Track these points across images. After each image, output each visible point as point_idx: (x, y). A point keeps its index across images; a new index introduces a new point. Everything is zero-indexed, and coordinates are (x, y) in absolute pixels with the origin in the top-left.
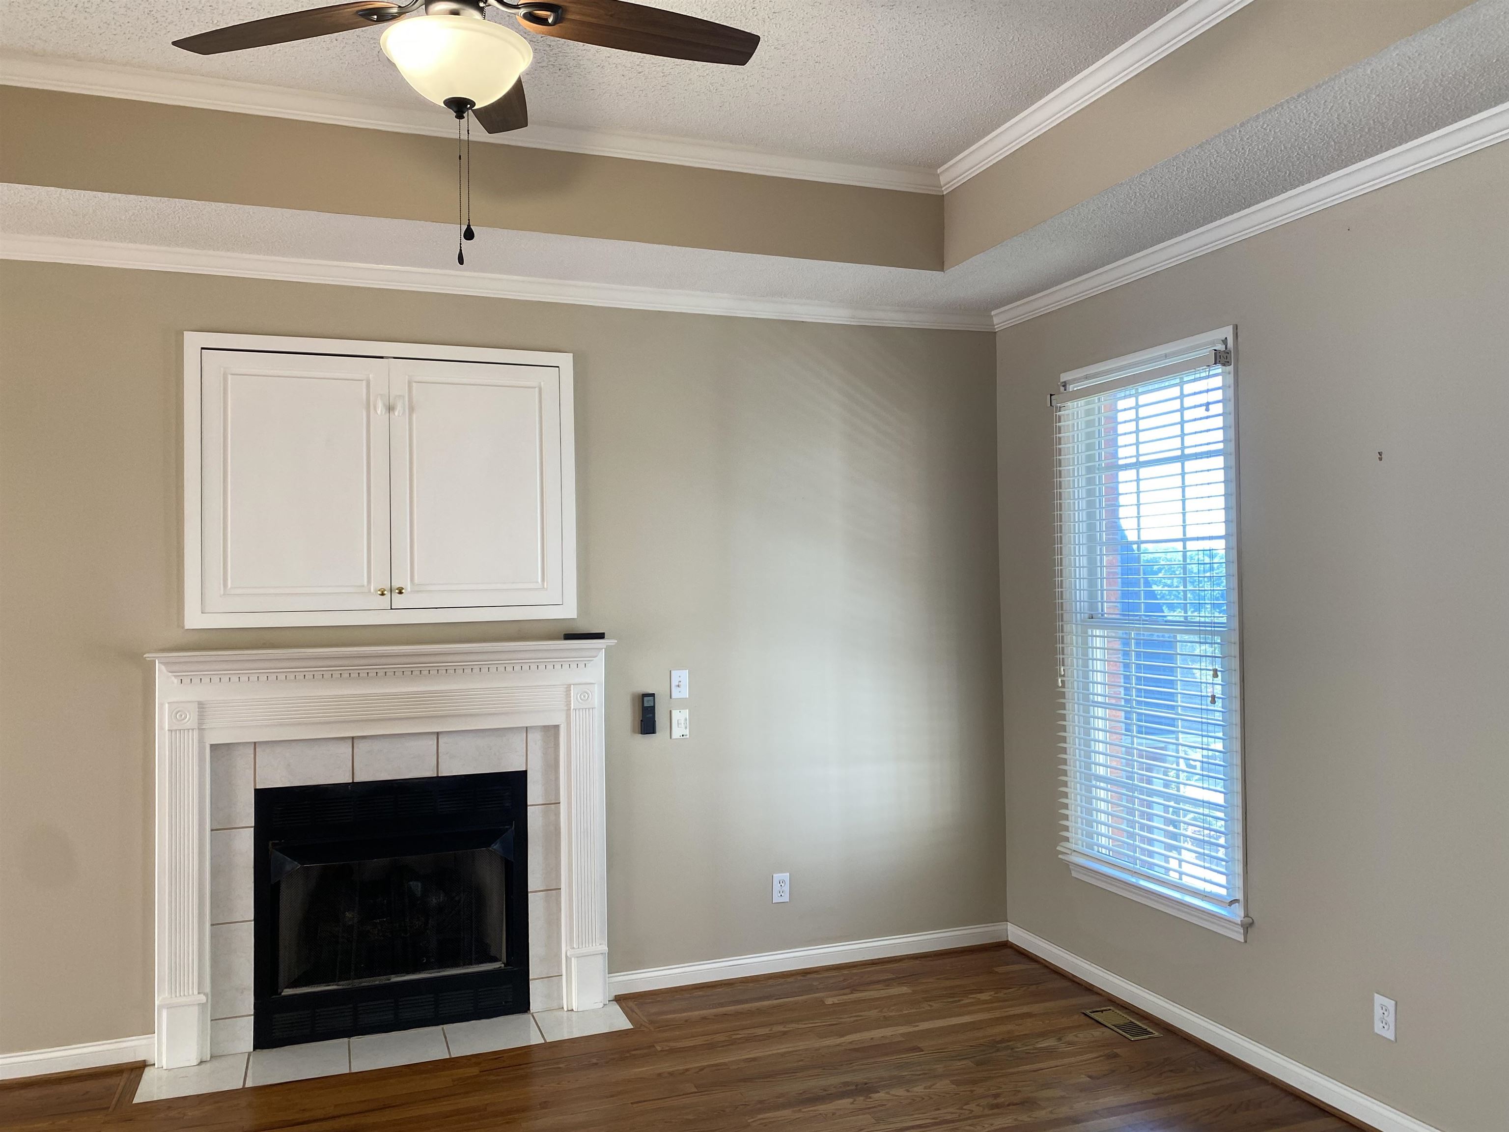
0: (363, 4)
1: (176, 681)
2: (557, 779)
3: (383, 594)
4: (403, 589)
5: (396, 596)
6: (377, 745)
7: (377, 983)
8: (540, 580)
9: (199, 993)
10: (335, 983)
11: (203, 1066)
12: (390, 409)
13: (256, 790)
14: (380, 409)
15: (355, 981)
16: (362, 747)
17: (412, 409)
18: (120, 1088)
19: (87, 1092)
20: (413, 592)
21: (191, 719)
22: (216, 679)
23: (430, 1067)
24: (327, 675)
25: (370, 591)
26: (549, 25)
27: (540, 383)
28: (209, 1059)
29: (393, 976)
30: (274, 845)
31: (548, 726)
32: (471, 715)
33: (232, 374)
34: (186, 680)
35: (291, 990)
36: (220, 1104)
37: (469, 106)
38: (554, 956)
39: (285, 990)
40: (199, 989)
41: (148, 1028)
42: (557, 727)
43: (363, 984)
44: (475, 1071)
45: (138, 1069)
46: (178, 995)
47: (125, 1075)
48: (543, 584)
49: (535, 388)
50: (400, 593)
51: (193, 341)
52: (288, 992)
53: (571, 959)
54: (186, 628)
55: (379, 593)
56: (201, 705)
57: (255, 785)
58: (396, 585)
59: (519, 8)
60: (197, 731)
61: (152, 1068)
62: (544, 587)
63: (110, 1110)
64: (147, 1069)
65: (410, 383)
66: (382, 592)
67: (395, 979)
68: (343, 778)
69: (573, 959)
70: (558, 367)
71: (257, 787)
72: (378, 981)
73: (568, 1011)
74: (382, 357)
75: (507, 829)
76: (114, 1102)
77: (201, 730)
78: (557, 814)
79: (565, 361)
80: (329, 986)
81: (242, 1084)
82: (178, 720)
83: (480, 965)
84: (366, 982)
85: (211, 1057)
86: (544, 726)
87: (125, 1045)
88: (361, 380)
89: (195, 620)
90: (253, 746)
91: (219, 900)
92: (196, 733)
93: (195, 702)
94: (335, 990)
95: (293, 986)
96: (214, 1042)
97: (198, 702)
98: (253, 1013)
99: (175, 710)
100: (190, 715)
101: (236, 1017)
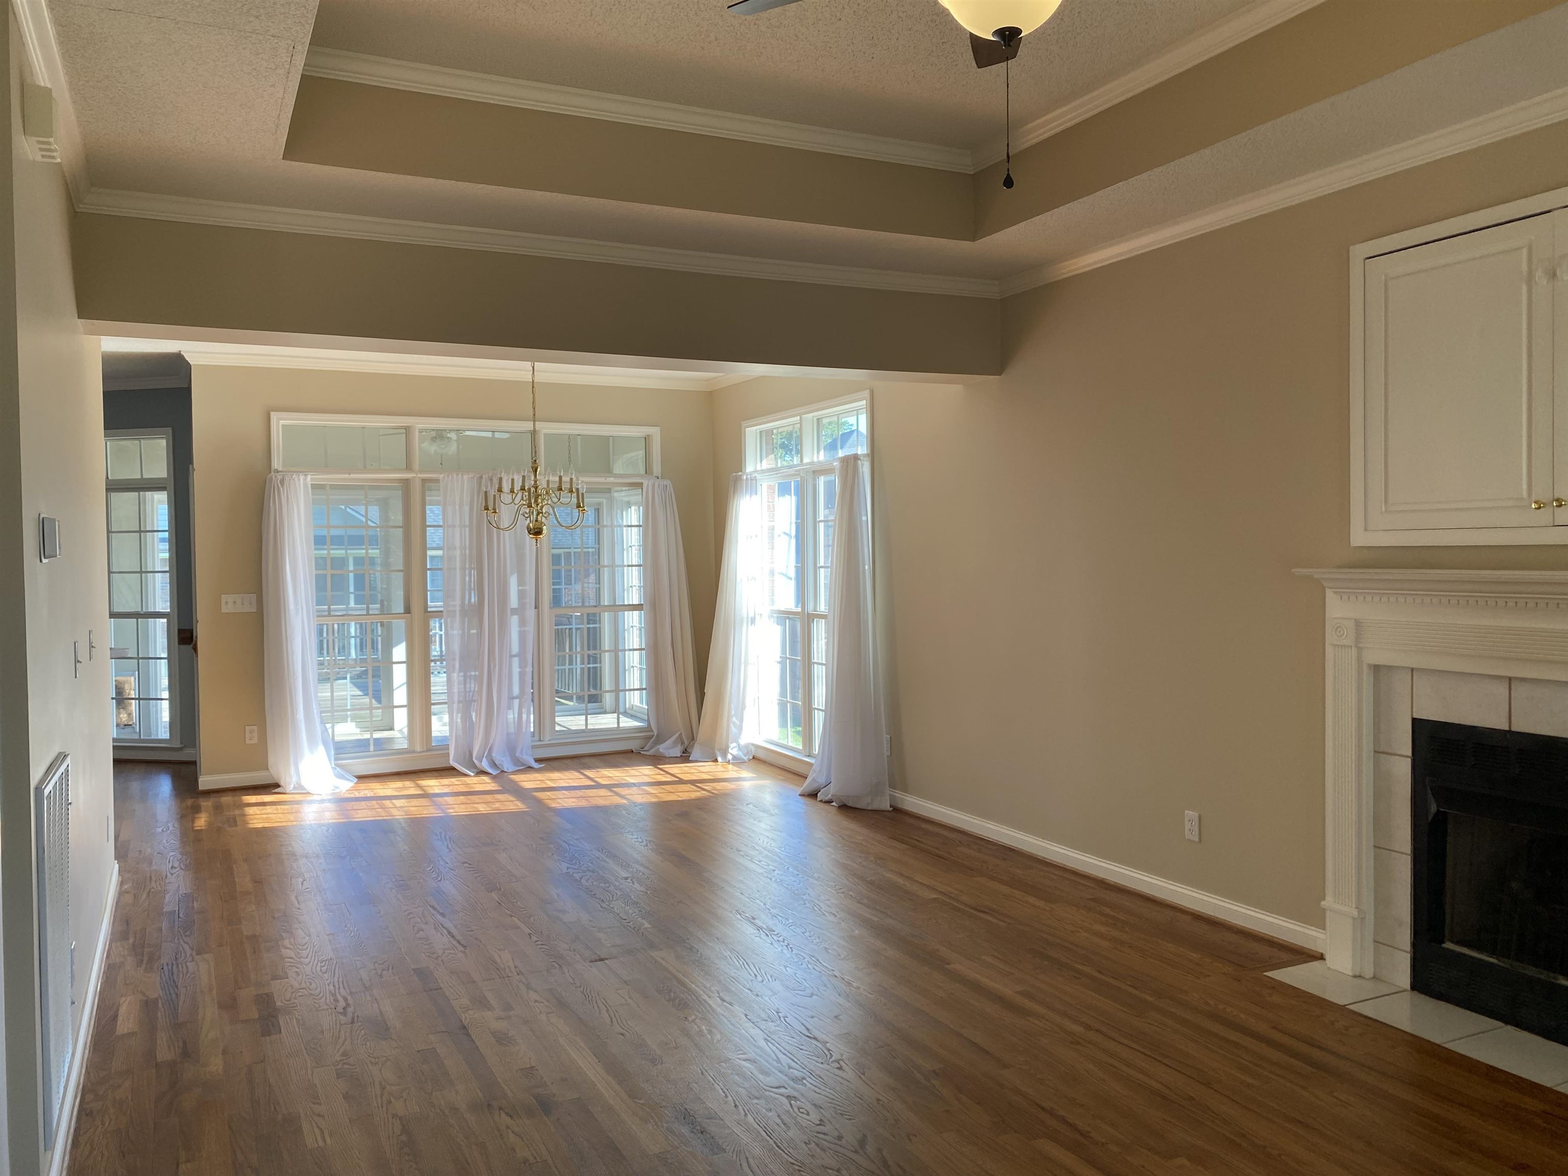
1: (1339, 597)
3: (1540, 507)
4: (1562, 500)
5: (1555, 509)
6: (1537, 691)
9: (1356, 907)
10: (1495, 956)
11: (1360, 981)
12: (1554, 275)
13: (1414, 720)
14: (1541, 279)
15: (1516, 964)
16: (1520, 691)
19: (1256, 954)
21: (1349, 638)
22: (1369, 598)
24: (1482, 602)
25: (1528, 504)
28: (1369, 977)
30: (1431, 779)
33: (1393, 279)
34: (1345, 598)
35: (1453, 945)
39: (1447, 943)
40: (1356, 904)
41: (1321, 924)
45: (1313, 957)
46: (1340, 902)
47: (1299, 957)
50: (1560, 505)
51: (1359, 251)
52: (1448, 945)
54: (1352, 545)
56: (1358, 624)
57: (1412, 714)
58: (1556, 496)
60: (1357, 648)
61: (1325, 961)
64: (1319, 961)
66: (1540, 505)
68: (1498, 722)
71: (1415, 716)
74: (1547, 212)
77: (1359, 650)
80: (1490, 957)
82: (1338, 636)
84: (1529, 970)
85: (1374, 977)
87: (1307, 931)
88: (1517, 249)
89: (1359, 537)
90: (1410, 671)
91: (1380, 823)
92: (1354, 650)
93: (1351, 619)
94: (1492, 964)
95: (1459, 943)
96: (1376, 964)
97: (1355, 620)
98: (1409, 950)
99: (1339, 625)
100: (1347, 633)
101: (1395, 948)
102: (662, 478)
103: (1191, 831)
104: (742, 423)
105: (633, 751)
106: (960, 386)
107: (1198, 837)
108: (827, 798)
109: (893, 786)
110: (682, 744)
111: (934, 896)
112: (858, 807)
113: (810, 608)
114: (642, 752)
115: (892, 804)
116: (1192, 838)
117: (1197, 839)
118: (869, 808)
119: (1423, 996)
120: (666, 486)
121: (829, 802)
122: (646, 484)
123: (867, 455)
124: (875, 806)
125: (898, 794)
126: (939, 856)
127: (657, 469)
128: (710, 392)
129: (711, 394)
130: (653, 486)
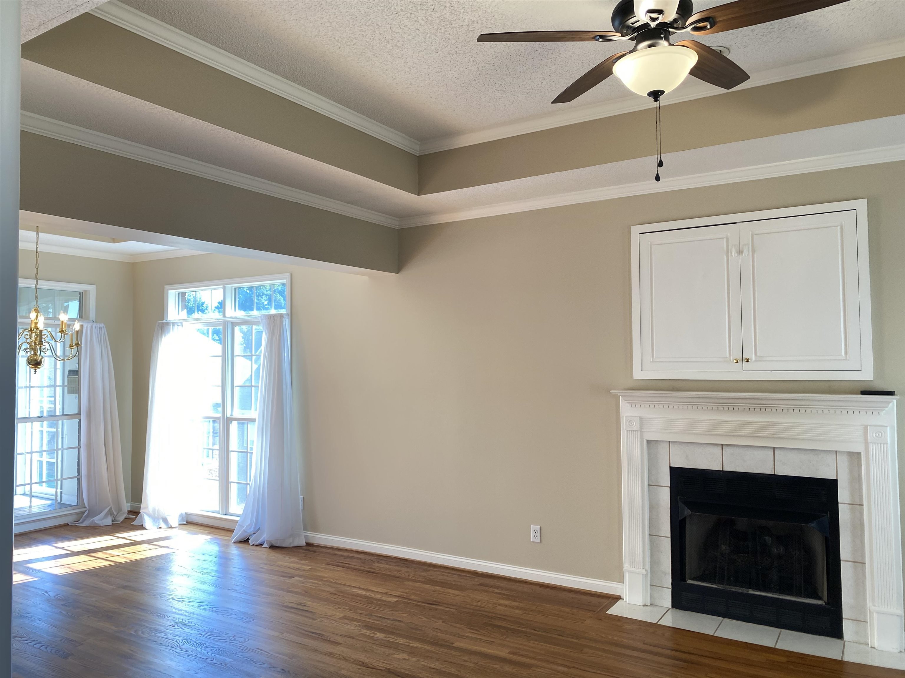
0: (611, 58)
1: (629, 405)
2: (860, 489)
3: (737, 362)
4: (749, 359)
5: (745, 363)
6: (737, 450)
7: (740, 591)
8: (843, 354)
9: (643, 569)
10: (716, 584)
11: (645, 607)
12: (740, 253)
13: (670, 467)
14: (734, 254)
15: (727, 586)
16: (727, 451)
17: (754, 251)
18: (604, 605)
19: (591, 602)
20: (756, 361)
21: (636, 427)
22: (647, 406)
23: (759, 648)
24: (710, 408)
25: (730, 360)
26: (709, 29)
27: (842, 222)
28: (649, 605)
29: (750, 590)
30: (680, 498)
31: (853, 452)
32: (799, 439)
33: (654, 245)
34: (633, 405)
35: (692, 581)
36: (641, 627)
37: (660, 93)
38: (861, 607)
39: (689, 580)
40: (643, 567)
41: (621, 580)
42: (859, 454)
43: (732, 590)
44: (784, 659)
45: (616, 599)
46: (633, 567)
47: (610, 600)
48: (846, 357)
49: (837, 226)
50: (748, 361)
51: (635, 230)
52: (690, 582)
53: (873, 613)
54: (634, 378)
55: (735, 361)
56: (641, 419)
57: (670, 465)
58: (745, 357)
59: (687, 28)
60: (640, 432)
61: (623, 600)
62: (847, 359)
63: (595, 612)
64: (620, 600)
65: (752, 236)
66: (737, 361)
67: (751, 592)
68: (717, 467)
69: (875, 614)
70: (856, 210)
71: (671, 466)
72: (741, 590)
73: (871, 647)
74: (736, 223)
75: (824, 516)
76: (598, 610)
77: (642, 432)
78: (862, 514)
79: (862, 205)
80: (713, 585)
81: (657, 621)
82: (630, 425)
83: (807, 599)
84: (734, 589)
85: (651, 604)
86: (850, 452)
87: (611, 585)
88: (723, 238)
89: (638, 374)
90: (668, 443)
91: (653, 522)
92: (639, 433)
93: (638, 417)
94: (716, 588)
95: (693, 579)
96: (652, 597)
97: (639, 417)
98: (671, 588)
99: (630, 420)
100: (636, 424)
101: (662, 587)
102: (96, 322)
103: (534, 536)
104: (165, 286)
105: (68, 525)
106: (367, 277)
107: (539, 538)
108: (257, 543)
109: (305, 529)
110: (111, 515)
111: (397, 600)
112: (283, 546)
113: (228, 414)
114: (76, 524)
115: (306, 541)
116: (535, 541)
117: (539, 541)
118: (292, 546)
119: (679, 610)
120: (101, 328)
121: (260, 545)
122: (86, 326)
123: (287, 314)
124: (296, 544)
125: (310, 534)
126: (368, 572)
127: (92, 314)
128: (133, 263)
129: (133, 264)
130: (92, 328)
